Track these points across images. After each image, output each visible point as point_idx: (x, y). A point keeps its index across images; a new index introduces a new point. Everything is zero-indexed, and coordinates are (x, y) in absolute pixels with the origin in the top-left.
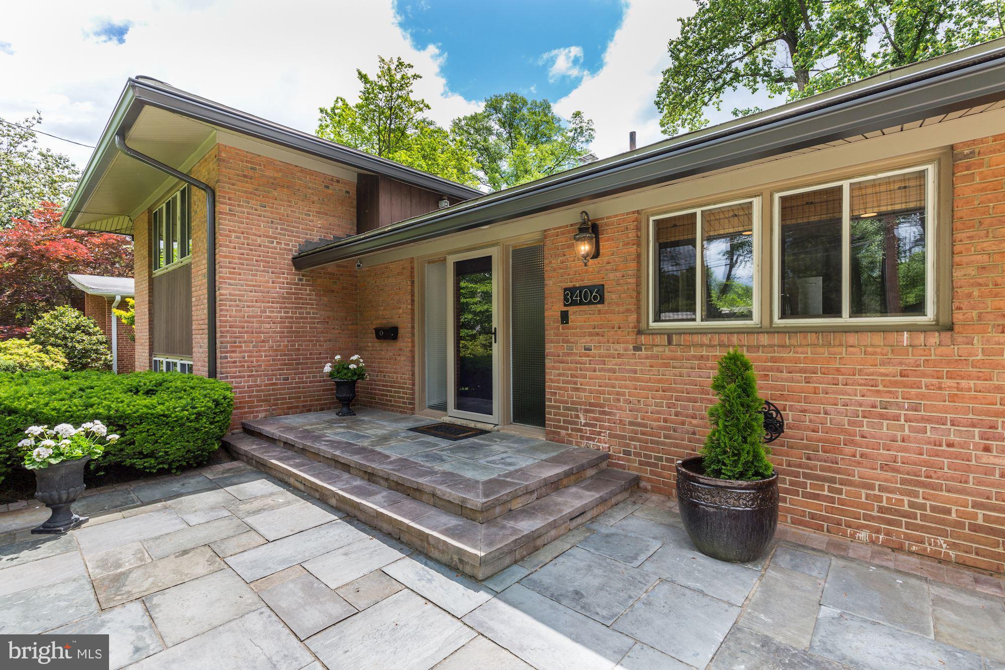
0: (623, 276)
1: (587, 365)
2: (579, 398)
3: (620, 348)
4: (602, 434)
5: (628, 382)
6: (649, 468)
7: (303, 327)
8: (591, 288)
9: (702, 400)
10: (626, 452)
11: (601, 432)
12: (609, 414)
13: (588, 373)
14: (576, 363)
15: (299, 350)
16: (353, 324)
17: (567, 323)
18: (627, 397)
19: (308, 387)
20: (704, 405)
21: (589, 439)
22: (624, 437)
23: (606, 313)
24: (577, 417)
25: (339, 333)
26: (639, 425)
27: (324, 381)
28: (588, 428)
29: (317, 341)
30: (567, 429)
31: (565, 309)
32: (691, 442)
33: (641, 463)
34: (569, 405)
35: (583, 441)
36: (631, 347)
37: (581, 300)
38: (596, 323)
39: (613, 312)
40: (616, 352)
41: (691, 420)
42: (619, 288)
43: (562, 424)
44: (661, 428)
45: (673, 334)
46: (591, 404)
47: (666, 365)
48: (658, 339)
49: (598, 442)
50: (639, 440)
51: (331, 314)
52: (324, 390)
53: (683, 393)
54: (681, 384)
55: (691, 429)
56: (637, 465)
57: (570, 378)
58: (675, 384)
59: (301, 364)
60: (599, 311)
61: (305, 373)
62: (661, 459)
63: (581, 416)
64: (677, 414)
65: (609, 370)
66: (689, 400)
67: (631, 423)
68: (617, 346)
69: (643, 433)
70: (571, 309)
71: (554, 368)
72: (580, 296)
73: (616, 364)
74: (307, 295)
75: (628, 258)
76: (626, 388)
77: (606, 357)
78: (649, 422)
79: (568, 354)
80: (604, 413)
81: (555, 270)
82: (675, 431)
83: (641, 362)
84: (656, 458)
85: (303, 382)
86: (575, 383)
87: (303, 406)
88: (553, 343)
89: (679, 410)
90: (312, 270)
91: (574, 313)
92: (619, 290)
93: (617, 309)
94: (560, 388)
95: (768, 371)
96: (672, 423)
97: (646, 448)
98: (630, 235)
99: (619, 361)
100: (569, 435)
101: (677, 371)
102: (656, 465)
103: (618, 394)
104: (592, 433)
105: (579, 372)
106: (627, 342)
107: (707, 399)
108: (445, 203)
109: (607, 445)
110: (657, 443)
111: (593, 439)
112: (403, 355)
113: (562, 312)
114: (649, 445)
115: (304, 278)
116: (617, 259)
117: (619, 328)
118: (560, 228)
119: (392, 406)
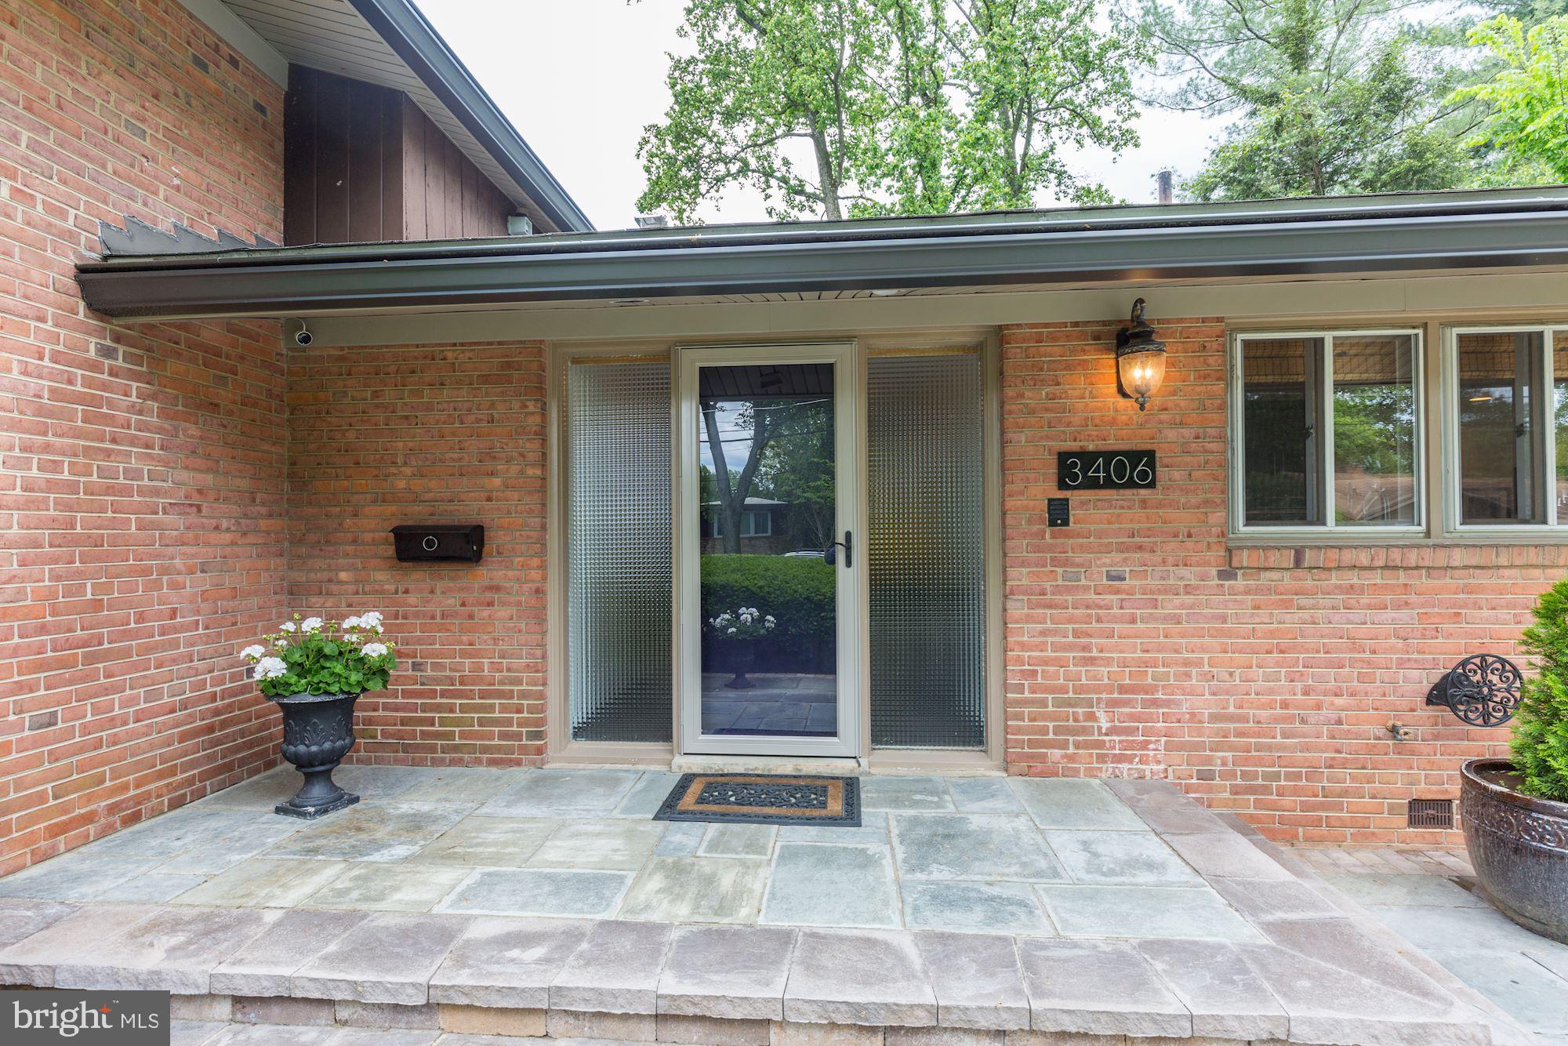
0: (1197, 437)
1: (1115, 611)
2: (1095, 678)
3: (1189, 575)
4: (1151, 746)
5: (1207, 640)
6: (1252, 798)
7: (113, 524)
8: (1135, 456)
9: (1353, 663)
10: (1202, 775)
11: (1148, 742)
12: (1167, 703)
13: (1116, 626)
14: (1088, 607)
15: (97, 605)
16: (270, 515)
17: (1066, 523)
18: (1207, 668)
19: (132, 735)
20: (1356, 671)
21: (1119, 759)
22: (1199, 746)
23: (1160, 505)
24: (1091, 717)
25: (233, 543)
26: (1231, 718)
27: (184, 705)
28: (1117, 738)
29: (164, 571)
30: (1064, 745)
31: (1061, 495)
32: (1334, 737)
33: (1235, 791)
34: (1071, 695)
35: (1104, 766)
36: (1214, 572)
37: (1108, 478)
38: (1136, 526)
39: (1173, 504)
40: (1182, 583)
41: (1333, 698)
42: (1188, 459)
43: (1051, 736)
44: (1276, 720)
45: (1307, 547)
46: (1122, 689)
47: (1286, 605)
48: (1274, 558)
49: (1141, 762)
50: (1232, 748)
51: (209, 479)
52: (183, 738)
53: (1318, 652)
54: (1313, 636)
55: (1333, 715)
56: (1227, 795)
57: (1071, 639)
58: (1303, 637)
59: (105, 656)
60: (1143, 501)
61: (119, 689)
62: (1276, 776)
63: (1101, 714)
64: (1306, 693)
65: (1166, 619)
66: (1330, 665)
67: (1214, 718)
68: (1183, 571)
69: (1241, 734)
70: (1075, 497)
71: (1029, 619)
72: (1107, 470)
73: (1182, 606)
74: (131, 408)
75: (1208, 403)
76: (1204, 651)
77: (1160, 592)
78: (1251, 712)
79: (1069, 590)
80: (1155, 703)
81: (1032, 412)
82: (1303, 721)
83: (1236, 601)
84: (1267, 776)
85: (112, 722)
86: (1086, 648)
87: (112, 809)
88: (1029, 566)
89: (1310, 682)
90: (151, 327)
91: (1083, 504)
92: (1187, 464)
93: (1183, 500)
94: (1046, 662)
95: (1461, 607)
96: (1297, 708)
97: (1247, 761)
98: (1211, 361)
99: (1189, 599)
100: (1071, 758)
101: (1306, 615)
102: (1266, 790)
103: (1187, 663)
104: (1130, 745)
105: (1094, 624)
106: (1207, 564)
107: (1362, 660)
108: (524, 226)
109: (1162, 767)
110: (1270, 748)
111: (1129, 759)
112: (503, 604)
113: (1050, 501)
114: (1253, 753)
115: (121, 349)
116: (1183, 404)
117: (1189, 536)
118: (1047, 325)
119: (456, 748)
